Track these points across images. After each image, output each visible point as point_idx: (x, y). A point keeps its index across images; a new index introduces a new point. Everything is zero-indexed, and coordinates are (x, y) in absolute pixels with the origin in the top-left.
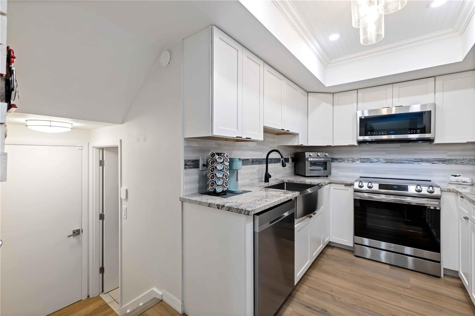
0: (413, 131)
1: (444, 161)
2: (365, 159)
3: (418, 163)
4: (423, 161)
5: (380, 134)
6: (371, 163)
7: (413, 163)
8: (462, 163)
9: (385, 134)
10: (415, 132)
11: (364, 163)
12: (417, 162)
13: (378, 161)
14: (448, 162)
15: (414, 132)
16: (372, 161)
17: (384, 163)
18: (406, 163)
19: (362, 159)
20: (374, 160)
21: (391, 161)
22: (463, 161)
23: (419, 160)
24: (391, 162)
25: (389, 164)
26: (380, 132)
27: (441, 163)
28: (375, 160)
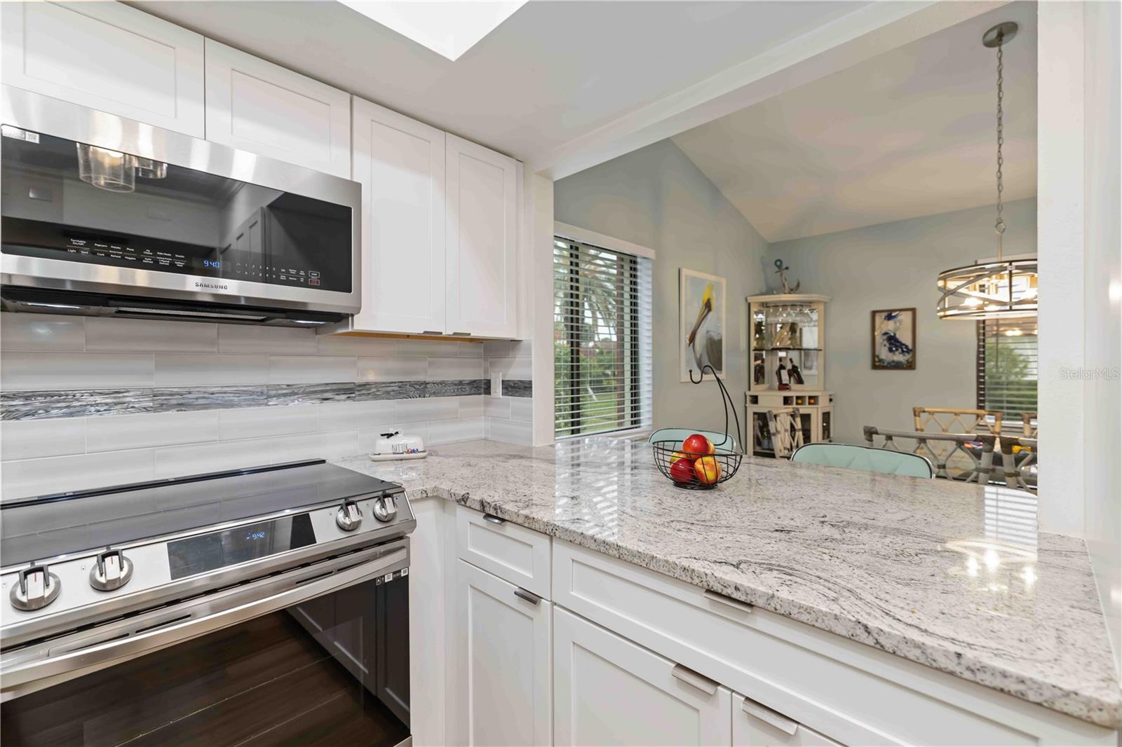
0: (298, 273)
1: (349, 391)
2: (28, 397)
3: (282, 399)
4: (296, 394)
5: (147, 261)
6: (71, 415)
7: (267, 405)
8: (388, 395)
9: (180, 264)
10: (302, 280)
11: (25, 420)
12: (278, 396)
13: (116, 404)
14: (357, 393)
15: (299, 279)
16: (76, 404)
17: (146, 409)
18: (239, 405)
19: (14, 396)
20: (92, 399)
21: (182, 401)
22: (389, 389)
23: (285, 392)
24: (181, 406)
25: (173, 413)
26: (148, 252)
27: (344, 397)
28: (99, 399)
